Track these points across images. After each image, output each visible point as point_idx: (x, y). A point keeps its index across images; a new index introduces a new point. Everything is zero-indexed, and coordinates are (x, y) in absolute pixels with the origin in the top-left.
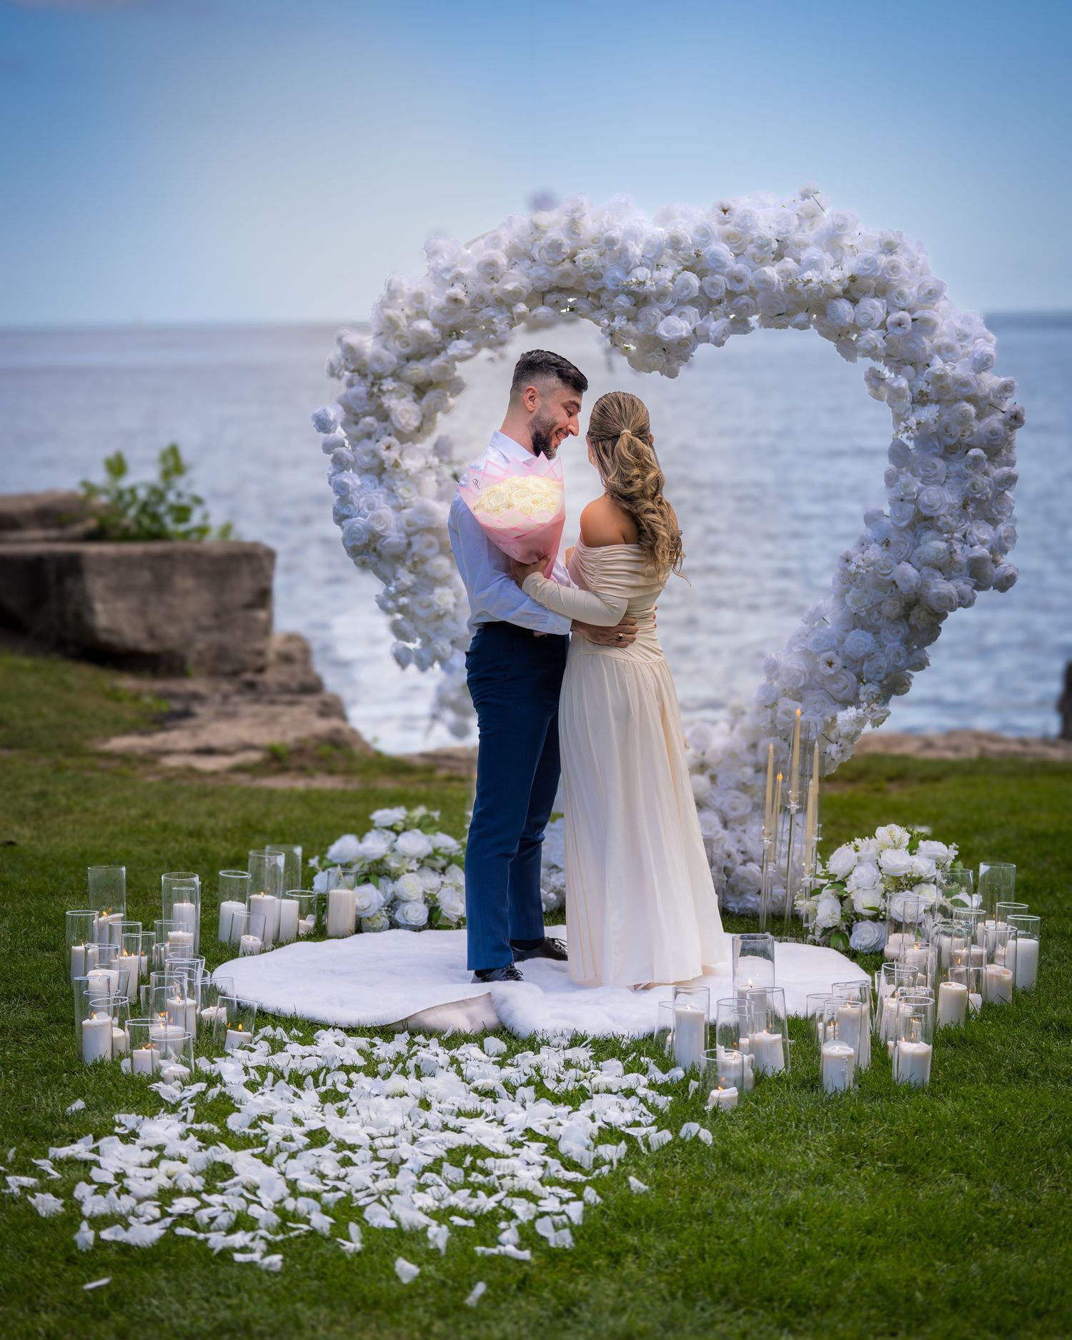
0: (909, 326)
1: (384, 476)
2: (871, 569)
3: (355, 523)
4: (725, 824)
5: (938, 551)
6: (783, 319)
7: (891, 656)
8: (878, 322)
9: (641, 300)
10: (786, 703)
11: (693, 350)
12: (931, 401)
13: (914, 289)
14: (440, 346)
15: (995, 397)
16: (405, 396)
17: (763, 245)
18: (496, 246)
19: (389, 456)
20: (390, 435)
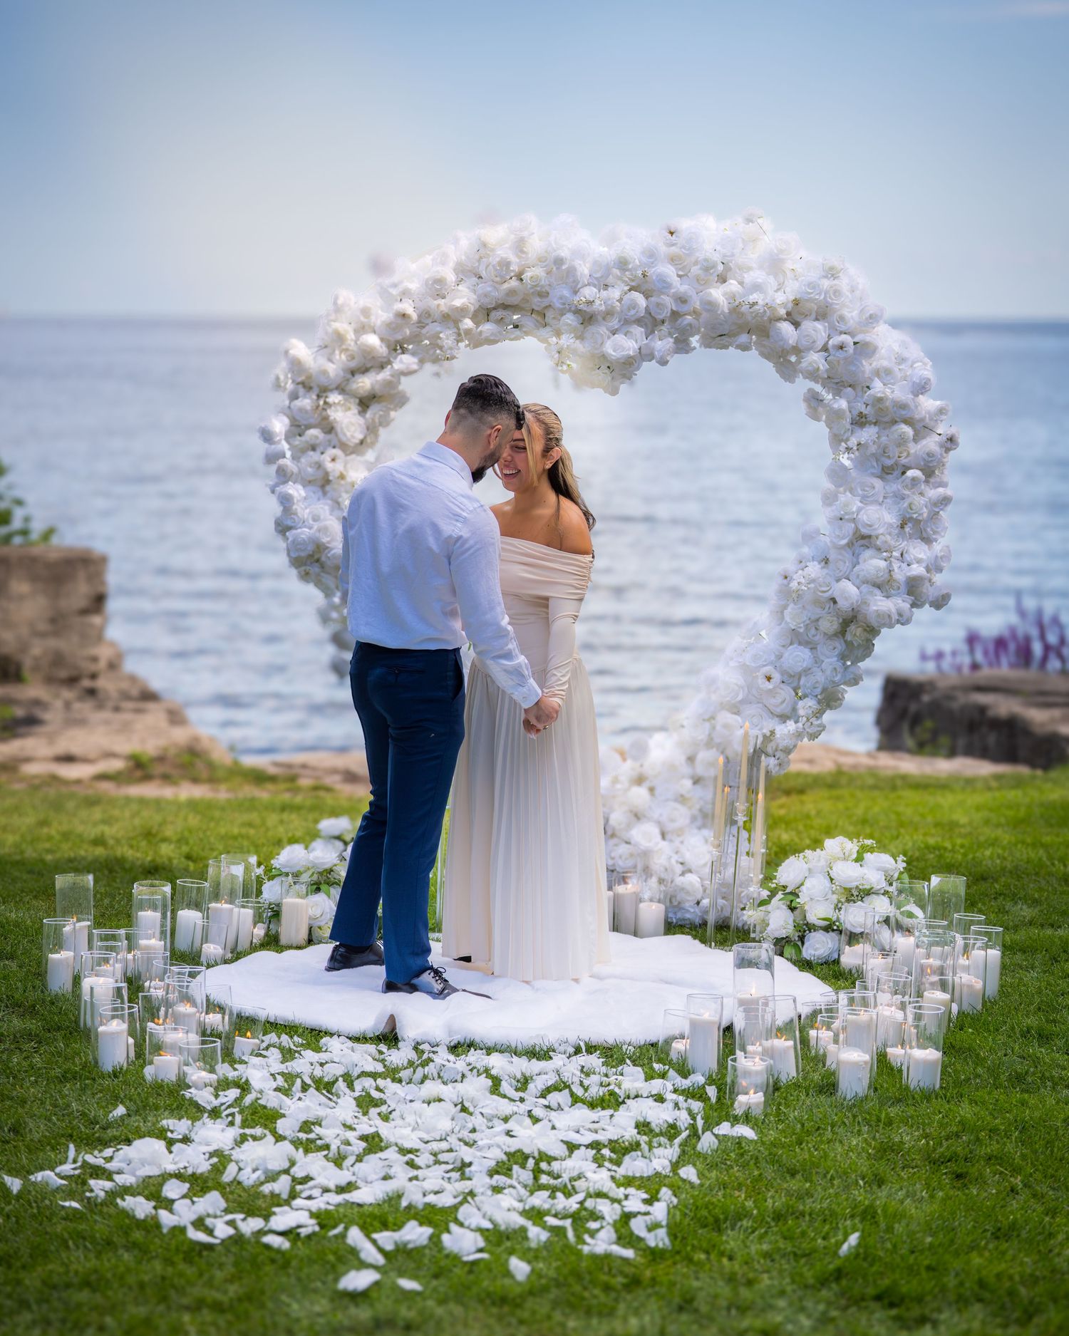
0: (851, 349)
1: (328, 488)
2: (812, 585)
3: (302, 533)
4: (663, 836)
5: (878, 570)
6: (725, 340)
7: (828, 672)
8: (820, 344)
9: (587, 318)
10: (726, 717)
11: (638, 369)
12: (870, 423)
13: (855, 313)
14: (385, 360)
15: (931, 419)
16: (349, 409)
17: (708, 268)
18: (443, 264)
19: (333, 468)
20: (334, 447)
